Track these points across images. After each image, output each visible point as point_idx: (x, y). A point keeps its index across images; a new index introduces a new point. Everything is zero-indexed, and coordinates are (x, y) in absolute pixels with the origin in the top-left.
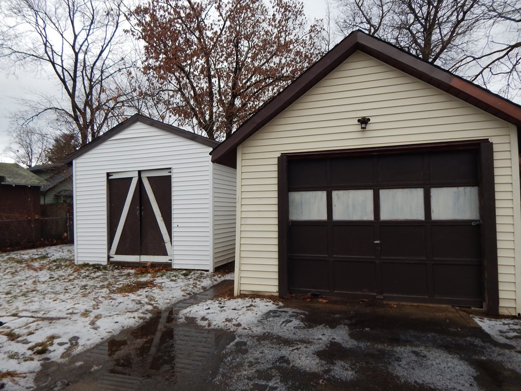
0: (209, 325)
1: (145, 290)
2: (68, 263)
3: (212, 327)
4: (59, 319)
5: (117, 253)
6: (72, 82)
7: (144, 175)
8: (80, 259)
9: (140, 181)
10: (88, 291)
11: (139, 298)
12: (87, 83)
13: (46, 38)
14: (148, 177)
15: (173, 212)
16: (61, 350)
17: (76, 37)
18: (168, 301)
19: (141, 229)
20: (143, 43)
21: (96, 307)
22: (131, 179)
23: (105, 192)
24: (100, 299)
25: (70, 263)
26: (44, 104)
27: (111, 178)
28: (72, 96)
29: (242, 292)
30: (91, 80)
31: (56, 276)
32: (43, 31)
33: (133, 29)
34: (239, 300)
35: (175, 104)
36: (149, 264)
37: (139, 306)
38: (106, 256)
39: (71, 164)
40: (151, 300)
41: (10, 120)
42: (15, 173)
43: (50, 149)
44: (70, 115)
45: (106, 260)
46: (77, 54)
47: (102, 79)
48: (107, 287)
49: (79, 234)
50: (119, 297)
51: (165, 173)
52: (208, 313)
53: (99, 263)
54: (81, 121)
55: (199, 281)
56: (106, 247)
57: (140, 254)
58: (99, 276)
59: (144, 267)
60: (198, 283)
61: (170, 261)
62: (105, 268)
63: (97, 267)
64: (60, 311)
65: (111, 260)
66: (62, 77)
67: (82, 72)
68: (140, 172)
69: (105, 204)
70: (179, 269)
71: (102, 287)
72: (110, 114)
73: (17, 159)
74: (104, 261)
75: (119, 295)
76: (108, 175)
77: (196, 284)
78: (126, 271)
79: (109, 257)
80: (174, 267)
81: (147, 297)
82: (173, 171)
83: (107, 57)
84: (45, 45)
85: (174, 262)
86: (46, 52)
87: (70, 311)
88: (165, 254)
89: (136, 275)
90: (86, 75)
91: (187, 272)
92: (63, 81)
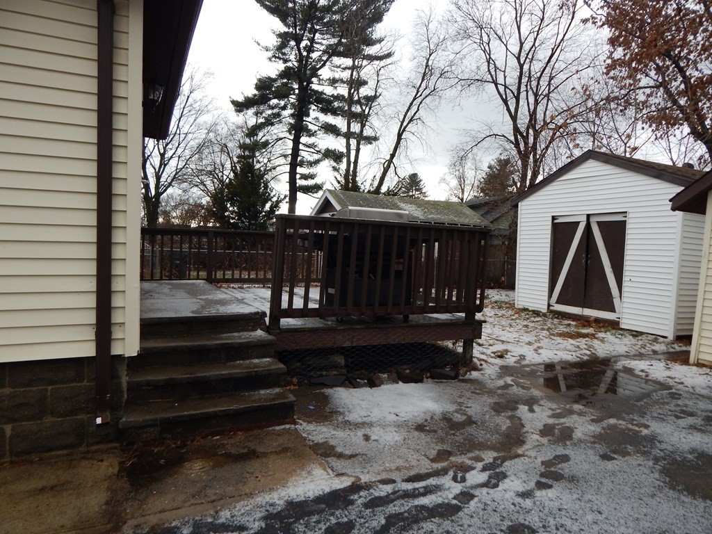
0: (647, 376)
1: (585, 340)
2: (507, 305)
3: (650, 378)
4: (509, 342)
5: (558, 302)
6: (514, 100)
7: (593, 220)
8: (520, 303)
9: (588, 226)
10: (529, 330)
11: (578, 344)
12: (532, 99)
13: (489, 55)
14: (598, 222)
15: (626, 263)
16: (514, 359)
17: (522, 44)
18: (608, 352)
19: (586, 279)
20: (607, 32)
21: (538, 341)
22: (578, 223)
23: (549, 236)
24: (541, 337)
25: (511, 306)
26: (485, 132)
27: (556, 221)
28: (514, 118)
29: (700, 361)
30: (536, 95)
31: (500, 315)
32: (487, 48)
33: (595, 15)
34: (695, 368)
35: (653, 106)
36: (592, 319)
37: (577, 349)
38: (546, 303)
39: (516, 206)
40: (590, 347)
41: (451, 153)
42: (459, 211)
43: (483, 178)
44: (511, 142)
45: (546, 307)
46: (521, 66)
47: (549, 93)
48: (548, 330)
49: (520, 278)
50: (559, 340)
51: (619, 218)
52: (649, 369)
53: (539, 309)
54: (522, 146)
55: (650, 344)
56: (547, 294)
57: (583, 306)
58: (539, 321)
59: (586, 321)
60: (648, 345)
61: (618, 320)
62: (544, 315)
63: (537, 313)
64: (508, 337)
65: (551, 308)
66: (504, 97)
67: (526, 86)
68: (588, 216)
69: (548, 250)
70: (628, 330)
71: (543, 329)
72: (558, 134)
73: (450, 192)
74: (544, 309)
75: (558, 338)
76: (554, 218)
77: (645, 345)
78: (566, 322)
79: (549, 305)
80: (622, 326)
81: (586, 344)
82: (630, 216)
83: (557, 60)
84: (489, 63)
85: (622, 321)
86: (489, 70)
87: (517, 339)
88: (613, 310)
89: (576, 326)
90: (531, 88)
91: (637, 334)
92: (505, 102)
